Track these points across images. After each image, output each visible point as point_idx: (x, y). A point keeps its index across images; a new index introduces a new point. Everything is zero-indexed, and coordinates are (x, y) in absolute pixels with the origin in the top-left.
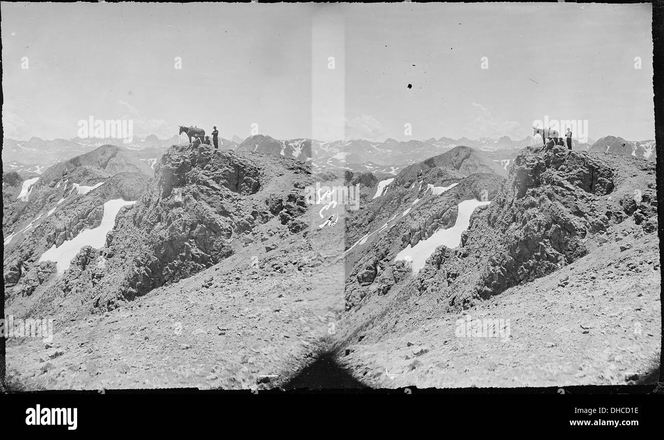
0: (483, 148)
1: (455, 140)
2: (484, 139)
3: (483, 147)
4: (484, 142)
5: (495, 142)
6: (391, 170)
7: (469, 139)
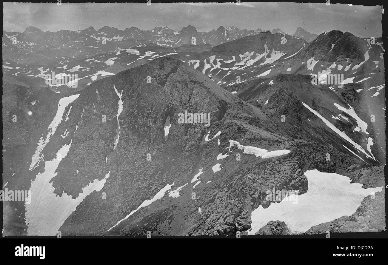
0: (160, 42)
1: (121, 31)
2: (160, 29)
3: (159, 40)
4: (159, 33)
5: (175, 33)
6: (39, 72)
7: (141, 30)
